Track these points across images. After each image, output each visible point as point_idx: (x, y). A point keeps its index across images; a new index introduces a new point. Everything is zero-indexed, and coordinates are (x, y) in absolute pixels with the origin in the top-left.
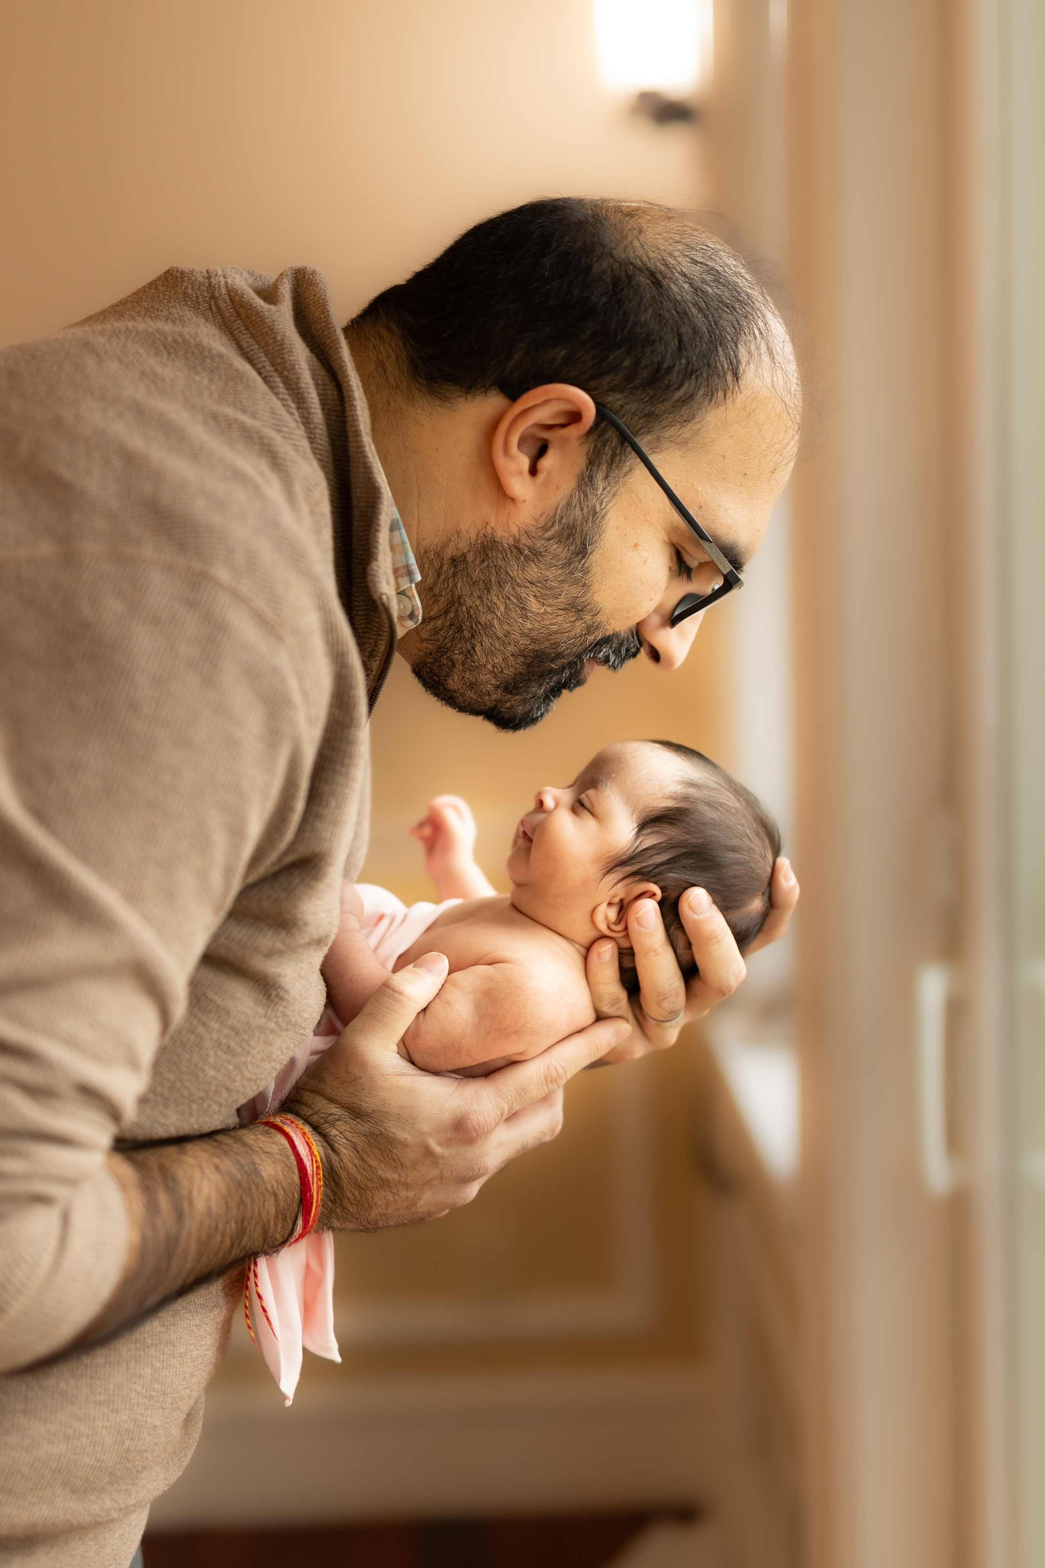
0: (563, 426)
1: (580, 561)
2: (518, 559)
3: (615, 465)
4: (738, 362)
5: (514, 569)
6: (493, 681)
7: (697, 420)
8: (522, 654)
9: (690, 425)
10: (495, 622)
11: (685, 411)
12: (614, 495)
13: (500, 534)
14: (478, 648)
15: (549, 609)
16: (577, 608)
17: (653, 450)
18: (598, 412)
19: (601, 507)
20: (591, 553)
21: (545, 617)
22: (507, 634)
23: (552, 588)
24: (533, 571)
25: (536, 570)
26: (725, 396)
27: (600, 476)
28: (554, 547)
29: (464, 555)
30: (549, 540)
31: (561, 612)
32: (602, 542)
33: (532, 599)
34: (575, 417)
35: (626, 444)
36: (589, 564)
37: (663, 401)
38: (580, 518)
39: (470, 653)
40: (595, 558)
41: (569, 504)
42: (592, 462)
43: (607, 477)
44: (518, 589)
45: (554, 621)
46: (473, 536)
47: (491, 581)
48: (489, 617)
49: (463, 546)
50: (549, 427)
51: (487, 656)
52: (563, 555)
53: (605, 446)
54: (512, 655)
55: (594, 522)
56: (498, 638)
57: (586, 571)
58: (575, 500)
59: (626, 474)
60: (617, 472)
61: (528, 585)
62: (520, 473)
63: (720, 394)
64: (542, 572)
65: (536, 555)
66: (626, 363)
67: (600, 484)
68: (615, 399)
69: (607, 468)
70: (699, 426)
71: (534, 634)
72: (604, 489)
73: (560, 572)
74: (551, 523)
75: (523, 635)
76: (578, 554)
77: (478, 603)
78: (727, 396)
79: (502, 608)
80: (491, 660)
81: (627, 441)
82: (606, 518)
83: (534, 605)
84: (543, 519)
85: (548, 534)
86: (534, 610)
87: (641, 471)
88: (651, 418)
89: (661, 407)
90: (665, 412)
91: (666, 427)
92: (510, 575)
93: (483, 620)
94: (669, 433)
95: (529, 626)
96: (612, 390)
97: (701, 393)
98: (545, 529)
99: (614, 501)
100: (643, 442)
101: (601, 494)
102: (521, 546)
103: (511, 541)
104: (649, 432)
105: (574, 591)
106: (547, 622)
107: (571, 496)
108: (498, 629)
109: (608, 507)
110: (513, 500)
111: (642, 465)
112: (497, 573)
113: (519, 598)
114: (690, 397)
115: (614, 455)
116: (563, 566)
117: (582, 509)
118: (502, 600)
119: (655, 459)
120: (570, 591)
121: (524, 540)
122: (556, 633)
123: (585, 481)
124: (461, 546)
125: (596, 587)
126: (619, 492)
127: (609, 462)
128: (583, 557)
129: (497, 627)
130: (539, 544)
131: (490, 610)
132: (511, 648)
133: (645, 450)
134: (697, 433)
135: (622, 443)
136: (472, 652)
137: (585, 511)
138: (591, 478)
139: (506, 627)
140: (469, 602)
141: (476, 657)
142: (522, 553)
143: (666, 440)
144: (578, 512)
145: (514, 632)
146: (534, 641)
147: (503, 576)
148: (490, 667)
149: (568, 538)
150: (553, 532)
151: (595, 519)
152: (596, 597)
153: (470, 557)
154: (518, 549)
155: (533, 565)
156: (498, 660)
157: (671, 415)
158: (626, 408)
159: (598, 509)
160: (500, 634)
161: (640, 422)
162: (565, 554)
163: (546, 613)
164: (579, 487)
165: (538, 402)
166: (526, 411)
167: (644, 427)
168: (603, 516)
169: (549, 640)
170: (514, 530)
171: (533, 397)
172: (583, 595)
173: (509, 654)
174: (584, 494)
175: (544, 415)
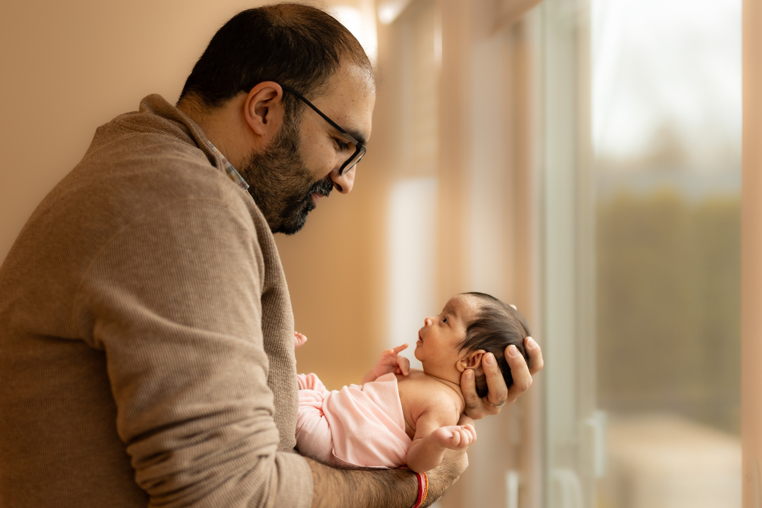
0: (271, 99)
1: (294, 153)
2: (269, 160)
3: (297, 109)
4: (336, 54)
5: (269, 165)
7: (326, 82)
8: (285, 200)
9: (324, 85)
10: (270, 190)
11: (320, 80)
12: (300, 122)
13: (259, 152)
14: (267, 204)
15: (288, 177)
16: (300, 173)
17: (311, 99)
18: (283, 89)
19: (296, 128)
20: (298, 148)
21: (288, 181)
22: (276, 193)
23: (287, 168)
24: (277, 163)
25: (278, 162)
26: (335, 70)
27: (292, 115)
28: (282, 150)
30: (279, 147)
31: (294, 177)
32: (301, 143)
33: (280, 175)
34: (274, 94)
35: (299, 99)
36: (298, 153)
37: (309, 78)
38: (288, 135)
40: (300, 150)
41: (282, 131)
42: (287, 111)
43: (295, 115)
44: (273, 172)
45: (293, 182)
46: (250, 157)
47: (262, 173)
50: (266, 101)
51: (271, 205)
53: (290, 102)
54: (281, 202)
55: (295, 135)
56: (273, 196)
57: (298, 157)
58: (284, 128)
59: (302, 112)
60: (298, 112)
61: (277, 169)
62: (259, 123)
63: (332, 70)
64: (280, 162)
65: (276, 156)
66: (289, 66)
67: (293, 119)
69: (294, 111)
70: (327, 84)
71: (286, 190)
72: (295, 120)
73: (287, 160)
74: (277, 141)
75: (282, 191)
76: (292, 150)
78: (335, 69)
79: (270, 183)
80: (273, 207)
82: (300, 132)
83: (282, 178)
84: (274, 140)
85: (278, 145)
86: (283, 179)
88: (306, 86)
89: (309, 81)
90: (311, 82)
91: (313, 88)
92: (268, 168)
93: (264, 191)
94: (317, 90)
95: (283, 187)
96: (287, 78)
97: (324, 71)
98: (276, 143)
99: (301, 125)
100: (306, 96)
101: (295, 123)
102: (269, 154)
103: (264, 153)
104: (307, 92)
105: (297, 167)
106: (290, 183)
108: (272, 193)
109: (299, 128)
110: (260, 136)
111: (309, 107)
112: (263, 168)
113: (275, 176)
114: (320, 74)
115: (295, 106)
116: (288, 157)
117: (288, 131)
118: (269, 179)
120: (294, 167)
121: (269, 151)
122: (295, 186)
123: (287, 119)
125: (304, 162)
126: (302, 120)
127: (294, 109)
128: (295, 151)
129: (271, 191)
130: (275, 150)
131: (266, 185)
132: (280, 199)
134: (327, 88)
135: (297, 100)
136: (265, 206)
137: (290, 131)
138: (288, 117)
139: (274, 191)
140: (257, 185)
141: (267, 208)
142: (270, 157)
143: (315, 94)
144: (287, 133)
145: (278, 192)
146: (287, 192)
147: (266, 169)
148: (274, 210)
149: (286, 144)
150: (279, 144)
151: (295, 134)
152: (307, 166)
153: (251, 167)
154: (268, 155)
155: (276, 161)
156: (276, 206)
157: (314, 83)
158: (294, 84)
159: (295, 129)
160: (273, 194)
161: (302, 89)
162: (287, 152)
163: (288, 179)
164: (284, 122)
165: (258, 92)
166: (254, 97)
167: (304, 91)
168: (298, 132)
169: (293, 191)
170: (264, 148)
171: (254, 91)
172: (300, 167)
173: (279, 202)
174: (288, 125)
175: (261, 96)
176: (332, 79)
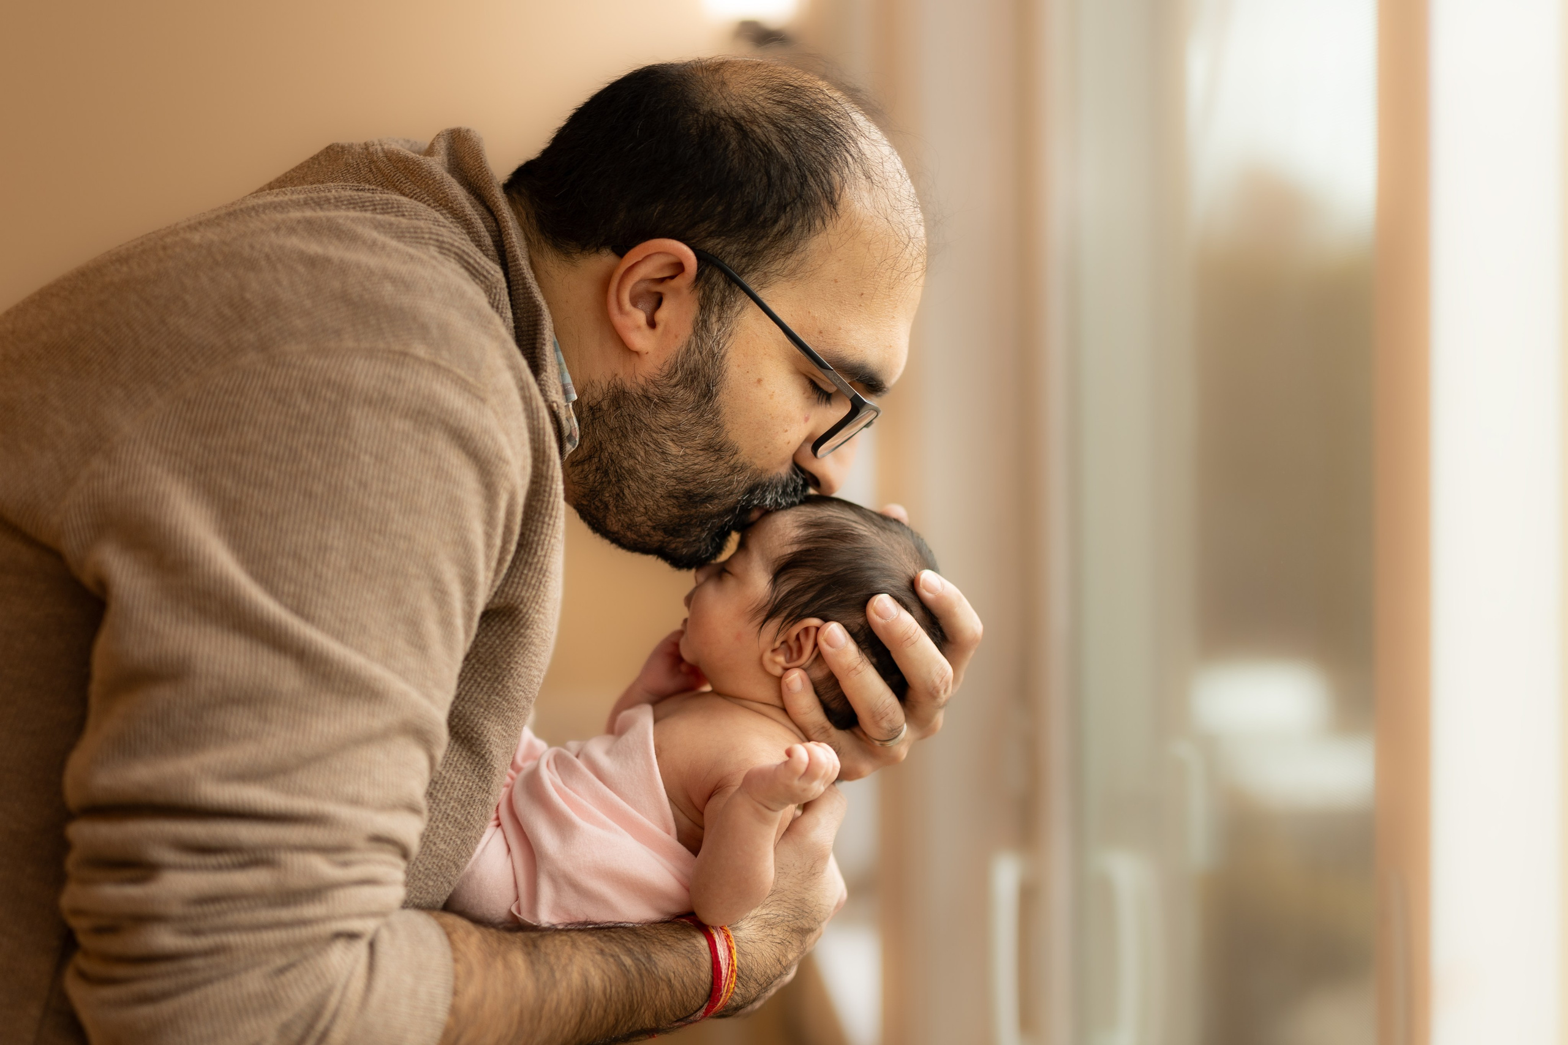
0: (672, 277)
1: (708, 402)
2: (648, 406)
3: (726, 306)
4: (832, 189)
5: (646, 417)
6: (649, 523)
7: (800, 250)
8: (671, 494)
9: (794, 256)
10: (638, 466)
11: (787, 244)
12: (730, 335)
13: (629, 385)
15: (688, 451)
16: (715, 449)
17: (762, 286)
18: (699, 258)
19: (719, 346)
20: (717, 394)
21: (686, 458)
22: (652, 477)
23: (687, 431)
24: (665, 418)
25: (668, 416)
26: (824, 224)
27: (714, 319)
28: (681, 393)
30: (675, 386)
31: (701, 453)
32: (726, 382)
33: (670, 443)
34: (679, 267)
35: (734, 285)
36: (718, 405)
37: (763, 237)
38: (700, 362)
39: (620, 496)
40: (723, 398)
41: (688, 350)
42: (705, 306)
43: (720, 319)
44: (654, 435)
45: (696, 461)
46: (605, 385)
47: (626, 428)
48: (631, 462)
49: (597, 394)
50: (660, 281)
51: (636, 498)
52: (691, 399)
53: (712, 290)
54: (662, 496)
55: (714, 364)
56: (644, 481)
57: (716, 412)
58: (693, 346)
59: (738, 313)
60: (729, 312)
61: (664, 431)
62: (639, 328)
63: (818, 223)
64: (673, 417)
65: (665, 402)
66: (720, 209)
67: (715, 327)
68: (713, 245)
69: (719, 310)
70: (802, 256)
71: (679, 474)
72: (719, 330)
73: (690, 416)
74: (674, 370)
75: (668, 477)
76: (705, 397)
77: (618, 449)
78: (826, 222)
79: (642, 454)
80: (642, 503)
81: (735, 280)
82: (726, 358)
83: (673, 449)
84: (666, 368)
85: (674, 381)
86: (674, 453)
87: (753, 309)
88: (753, 256)
89: (761, 245)
90: (765, 248)
91: (770, 262)
92: (644, 423)
93: (625, 464)
94: (774, 267)
95: (673, 468)
96: (711, 235)
97: (798, 224)
98: (670, 376)
99: (731, 341)
100: (751, 280)
101: (717, 336)
102: (650, 395)
103: (640, 392)
104: (754, 270)
105: (709, 432)
106: (689, 463)
107: (689, 343)
108: (642, 473)
109: (725, 347)
110: (636, 353)
111: (752, 302)
112: (631, 421)
113: (656, 443)
114: (789, 229)
115: (724, 297)
116: (693, 410)
117: (701, 353)
118: (641, 446)
119: (763, 295)
120: (703, 434)
121: (652, 389)
122: (699, 473)
123: (701, 326)
124: (595, 395)
125: (728, 426)
126: (734, 331)
127: (720, 304)
128: (710, 399)
129: (641, 470)
130: (667, 391)
131: (631, 455)
132: (660, 491)
133: (753, 287)
135: (730, 285)
137: (704, 353)
138: (704, 322)
139: (649, 471)
140: (610, 449)
142: (651, 401)
143: (772, 274)
144: (697, 356)
145: (658, 475)
146: (679, 480)
147: (637, 424)
148: (642, 510)
149: (692, 381)
150: (678, 378)
151: (715, 361)
153: (604, 406)
154: (648, 398)
155: (665, 412)
156: (649, 503)
157: (773, 250)
158: (729, 250)
159: (716, 351)
160: (645, 478)
161: (744, 260)
162: (691, 397)
163: (686, 454)
164: (695, 333)
165: (640, 259)
166: (630, 270)
167: (747, 266)
168: (723, 357)
169: (694, 480)
170: (641, 381)
171: (634, 255)
172: (718, 435)
173: (658, 496)
174: (701, 339)
175: (648, 270)
176: (816, 244)
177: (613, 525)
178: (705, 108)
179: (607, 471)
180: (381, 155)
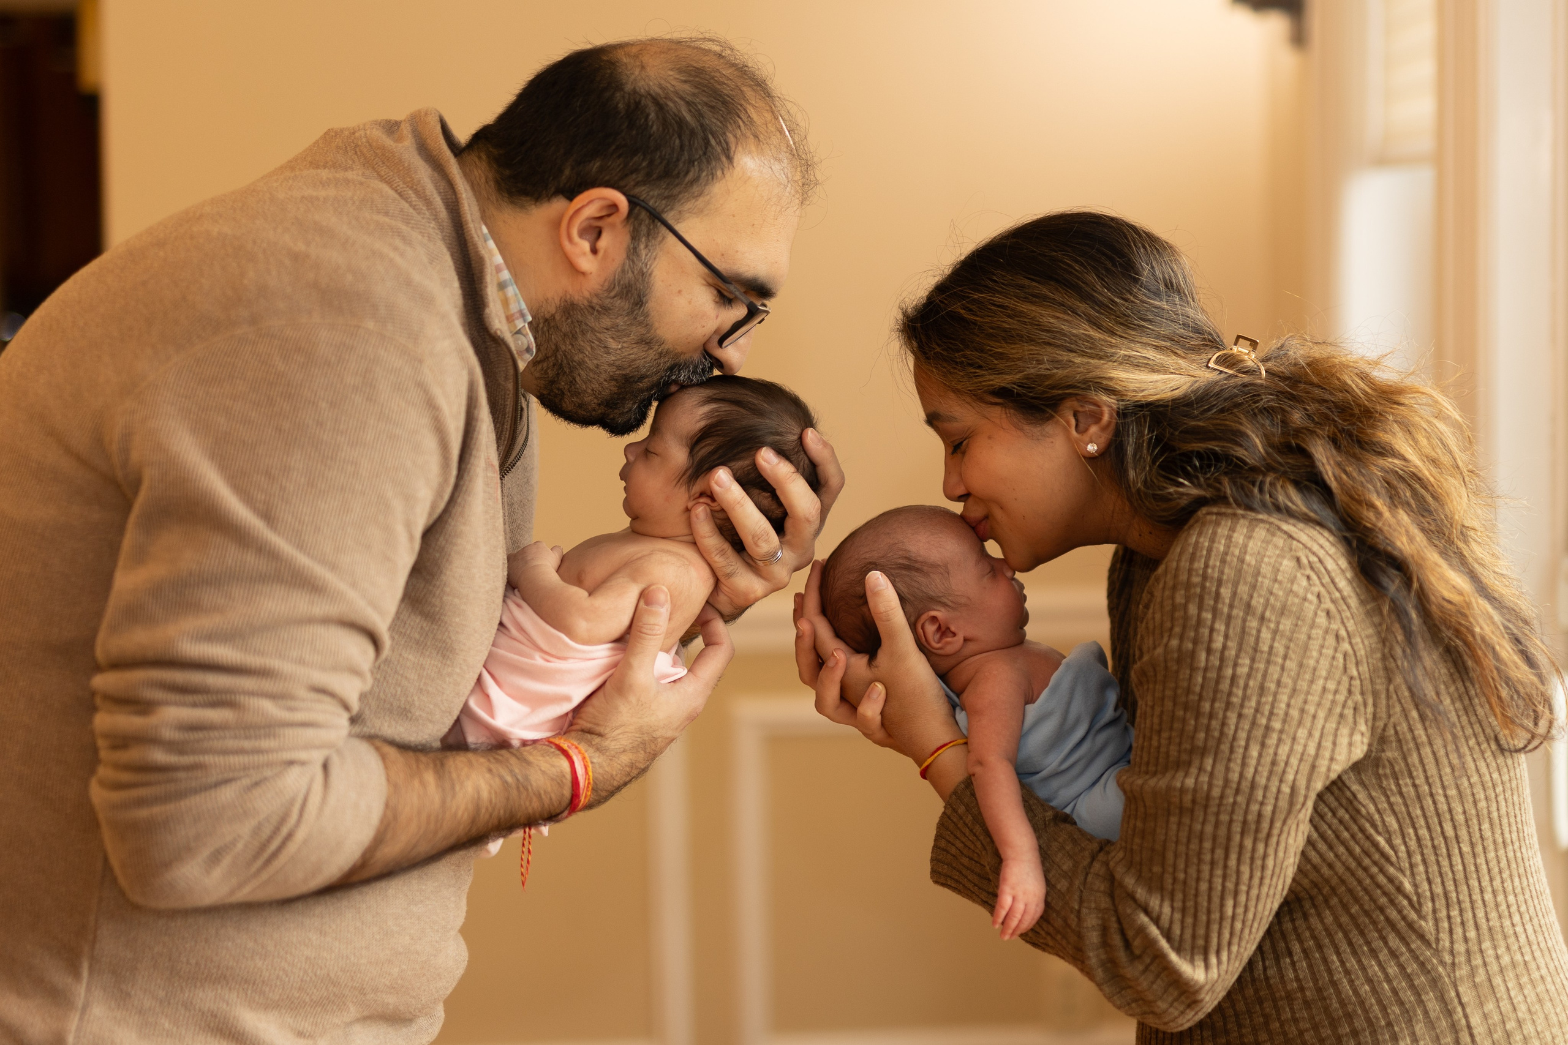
0: (609, 215)
1: (640, 308)
2: (592, 314)
3: (651, 237)
4: (727, 144)
5: (591, 321)
6: (595, 401)
7: (706, 193)
8: (612, 378)
10: (586, 359)
11: (695, 189)
13: (577, 298)
14: (578, 379)
15: (625, 345)
16: (646, 342)
17: (678, 221)
18: (630, 201)
20: (647, 302)
21: (623, 351)
23: (624, 330)
24: (606, 322)
25: (608, 320)
27: (642, 246)
28: (618, 302)
29: (553, 316)
30: (614, 297)
31: (635, 346)
32: (653, 293)
33: (610, 340)
34: (614, 207)
35: (656, 221)
37: (677, 185)
38: (633, 279)
39: (573, 382)
40: (651, 305)
41: (623, 271)
42: (635, 237)
43: (647, 246)
44: (598, 335)
45: (631, 352)
46: (557, 301)
47: (576, 331)
48: (581, 356)
49: (553, 310)
50: (600, 218)
51: (585, 383)
52: (626, 307)
53: (640, 224)
54: (605, 380)
55: (643, 280)
56: (591, 370)
57: (647, 316)
58: (627, 267)
59: (661, 242)
60: (653, 241)
61: (606, 331)
62: (584, 254)
63: (719, 172)
64: (612, 320)
65: (606, 310)
66: (644, 164)
67: (643, 253)
68: (642, 191)
69: (646, 240)
70: (708, 197)
71: (617, 363)
72: (646, 255)
73: (626, 319)
74: (612, 286)
75: (610, 365)
76: (636, 305)
77: (570, 347)
78: (725, 172)
79: (589, 349)
80: (590, 387)
81: (657, 217)
82: (653, 276)
83: (613, 345)
84: (607, 284)
85: (612, 294)
86: (613, 347)
87: (671, 239)
88: (671, 199)
90: (680, 193)
91: (683, 203)
92: (589, 326)
93: (576, 358)
94: (688, 206)
95: (614, 359)
96: (637, 184)
97: (704, 174)
98: (609, 290)
99: (656, 263)
100: (669, 217)
101: (645, 259)
102: (594, 305)
103: (586, 303)
104: (672, 209)
105: (642, 331)
106: (625, 354)
107: (624, 264)
108: (589, 364)
110: (583, 274)
112: (579, 325)
113: (600, 340)
115: (649, 230)
116: (628, 314)
117: (633, 273)
118: (587, 343)
119: (680, 228)
120: (637, 331)
121: (595, 300)
122: (635, 360)
123: (633, 253)
125: (656, 325)
127: (646, 236)
128: (641, 306)
129: (588, 362)
130: (607, 302)
131: (581, 351)
132: (604, 376)
133: (671, 222)
134: (708, 203)
135: (653, 221)
137: (636, 272)
138: (635, 249)
139: (595, 362)
140: (563, 348)
141: (578, 386)
142: (595, 310)
143: (686, 212)
144: (630, 275)
145: (602, 364)
146: (619, 368)
147: (584, 327)
148: (590, 391)
149: (627, 294)
150: (615, 291)
151: (644, 277)
152: (658, 332)
153: (558, 317)
154: (592, 307)
155: (606, 318)
156: (596, 386)
157: (685, 194)
158: (651, 195)
159: (645, 270)
160: (592, 367)
161: (664, 202)
162: (626, 305)
163: (623, 347)
164: (628, 257)
165: (584, 204)
166: (577, 211)
167: (666, 206)
168: (650, 275)
169: (630, 366)
170: (587, 294)
171: (580, 201)
172: (648, 332)
173: (602, 380)
174: (633, 261)
175: (591, 211)
177: (567, 405)
178: (628, 88)
179: (561, 364)
180: (364, 140)
